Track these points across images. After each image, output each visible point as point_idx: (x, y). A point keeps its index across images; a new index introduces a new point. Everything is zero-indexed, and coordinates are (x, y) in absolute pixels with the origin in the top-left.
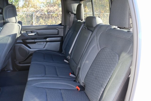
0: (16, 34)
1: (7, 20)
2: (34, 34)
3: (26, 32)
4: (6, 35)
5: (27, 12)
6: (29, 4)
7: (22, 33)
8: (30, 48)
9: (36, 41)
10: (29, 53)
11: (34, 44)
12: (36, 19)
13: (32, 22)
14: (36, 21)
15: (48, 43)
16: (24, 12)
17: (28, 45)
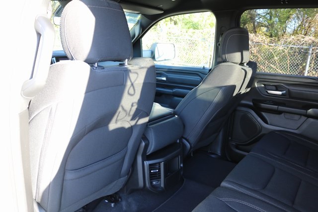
0: (234, 87)
1: (224, 56)
2: (279, 93)
3: (263, 86)
4: (213, 86)
5: (296, 44)
6: (309, 27)
7: (255, 88)
8: (266, 122)
9: (281, 108)
10: (260, 131)
11: (278, 115)
12: (313, 62)
13: (303, 68)
14: (313, 65)
15: (311, 120)
16: (290, 43)
17: (264, 114)
